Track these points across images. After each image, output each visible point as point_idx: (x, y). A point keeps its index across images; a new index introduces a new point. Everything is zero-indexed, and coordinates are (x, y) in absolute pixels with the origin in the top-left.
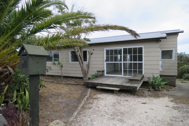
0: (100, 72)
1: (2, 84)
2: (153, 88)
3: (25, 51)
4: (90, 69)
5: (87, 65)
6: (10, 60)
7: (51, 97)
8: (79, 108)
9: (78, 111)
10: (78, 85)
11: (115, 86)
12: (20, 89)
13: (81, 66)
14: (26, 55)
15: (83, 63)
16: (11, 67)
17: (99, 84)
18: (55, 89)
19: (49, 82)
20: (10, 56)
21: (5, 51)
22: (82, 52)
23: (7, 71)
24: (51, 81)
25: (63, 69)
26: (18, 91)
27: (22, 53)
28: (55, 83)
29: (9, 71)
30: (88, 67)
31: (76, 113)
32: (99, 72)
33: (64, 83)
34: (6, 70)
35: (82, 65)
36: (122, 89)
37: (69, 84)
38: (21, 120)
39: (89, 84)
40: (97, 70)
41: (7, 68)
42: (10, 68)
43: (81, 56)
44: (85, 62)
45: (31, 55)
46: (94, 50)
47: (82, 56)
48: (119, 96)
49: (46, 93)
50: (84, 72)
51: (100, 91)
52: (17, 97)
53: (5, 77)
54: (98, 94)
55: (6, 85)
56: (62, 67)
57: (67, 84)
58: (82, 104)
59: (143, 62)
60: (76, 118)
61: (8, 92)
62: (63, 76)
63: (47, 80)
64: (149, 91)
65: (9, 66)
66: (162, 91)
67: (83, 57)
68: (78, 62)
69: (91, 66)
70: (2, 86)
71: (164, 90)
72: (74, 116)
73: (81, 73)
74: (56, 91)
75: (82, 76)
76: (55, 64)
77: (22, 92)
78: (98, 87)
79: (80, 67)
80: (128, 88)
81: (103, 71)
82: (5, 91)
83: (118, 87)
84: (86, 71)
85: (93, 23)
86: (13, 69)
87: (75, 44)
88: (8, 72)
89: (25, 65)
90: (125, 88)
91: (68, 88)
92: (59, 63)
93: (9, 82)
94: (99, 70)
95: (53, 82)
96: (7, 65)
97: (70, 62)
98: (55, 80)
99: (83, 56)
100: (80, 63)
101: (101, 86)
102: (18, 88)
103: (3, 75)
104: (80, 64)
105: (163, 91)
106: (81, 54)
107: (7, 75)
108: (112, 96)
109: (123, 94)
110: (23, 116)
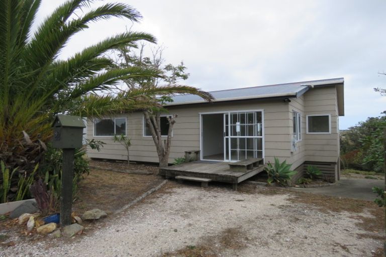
0: (190, 153)
1: (32, 162)
2: (274, 181)
3: (59, 122)
4: (171, 148)
5: (165, 140)
6: (42, 132)
7: (99, 189)
8: (135, 201)
9: (132, 204)
10: (150, 174)
11: (204, 176)
12: (53, 170)
13: (155, 142)
14: (60, 127)
15: (160, 138)
16: (44, 141)
17: (181, 171)
18: (110, 179)
19: (105, 170)
20: (43, 126)
21: (37, 120)
22: (159, 119)
23: (38, 146)
24: (107, 168)
25: (130, 148)
26: (51, 173)
27: (56, 125)
28: (114, 171)
29: (41, 145)
30: (168, 144)
31: (127, 207)
32: (188, 154)
33: (128, 171)
34: (37, 144)
35: (157, 141)
36: (214, 180)
37: (136, 174)
38: (51, 201)
39: (166, 172)
40: (186, 151)
41: (39, 142)
42: (42, 143)
43: (156, 127)
44: (162, 136)
45: (65, 127)
46: (176, 116)
47: (158, 125)
48: (208, 190)
49: (93, 184)
50: (161, 153)
51: (180, 184)
52: (49, 180)
53: (35, 154)
54: (175, 187)
55: (35, 164)
56: (129, 144)
57: (133, 173)
58: (141, 198)
59: (263, 137)
60: (126, 211)
61: (38, 174)
62: (130, 161)
63: (102, 167)
64: (266, 186)
65: (41, 140)
66: (291, 187)
67: (160, 128)
68: (151, 136)
69: (173, 143)
70: (32, 164)
71: (297, 186)
72: (124, 209)
73: (156, 154)
74: (110, 182)
75: (157, 160)
76: (116, 139)
77: (56, 174)
78: (179, 177)
79: (154, 144)
80: (224, 179)
81: (197, 153)
82: (35, 170)
83: (209, 178)
84: (164, 151)
85: (179, 71)
86: (46, 144)
87: (145, 107)
88: (39, 148)
89: (58, 137)
90: (219, 179)
91: (131, 179)
92: (123, 138)
93: (40, 161)
94: (188, 150)
95: (111, 170)
96: (39, 138)
97: (144, 136)
98: (116, 167)
99: (160, 126)
100: (154, 138)
101: (184, 175)
102: (51, 169)
103: (33, 151)
104: (154, 140)
105: (295, 187)
106: (157, 123)
107: (38, 151)
108: (196, 190)
109: (216, 189)
110: (54, 197)
